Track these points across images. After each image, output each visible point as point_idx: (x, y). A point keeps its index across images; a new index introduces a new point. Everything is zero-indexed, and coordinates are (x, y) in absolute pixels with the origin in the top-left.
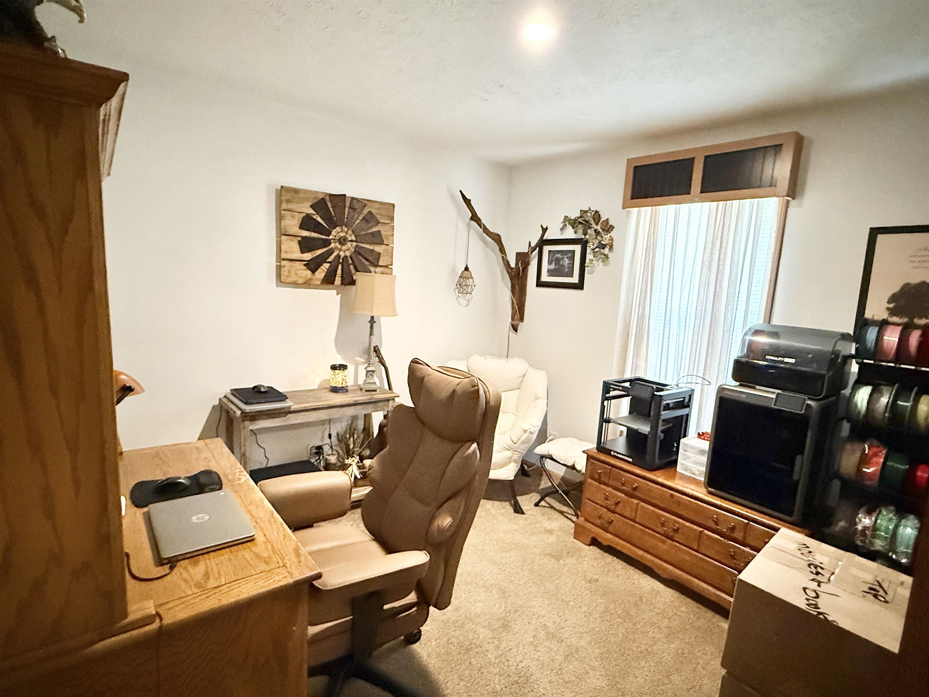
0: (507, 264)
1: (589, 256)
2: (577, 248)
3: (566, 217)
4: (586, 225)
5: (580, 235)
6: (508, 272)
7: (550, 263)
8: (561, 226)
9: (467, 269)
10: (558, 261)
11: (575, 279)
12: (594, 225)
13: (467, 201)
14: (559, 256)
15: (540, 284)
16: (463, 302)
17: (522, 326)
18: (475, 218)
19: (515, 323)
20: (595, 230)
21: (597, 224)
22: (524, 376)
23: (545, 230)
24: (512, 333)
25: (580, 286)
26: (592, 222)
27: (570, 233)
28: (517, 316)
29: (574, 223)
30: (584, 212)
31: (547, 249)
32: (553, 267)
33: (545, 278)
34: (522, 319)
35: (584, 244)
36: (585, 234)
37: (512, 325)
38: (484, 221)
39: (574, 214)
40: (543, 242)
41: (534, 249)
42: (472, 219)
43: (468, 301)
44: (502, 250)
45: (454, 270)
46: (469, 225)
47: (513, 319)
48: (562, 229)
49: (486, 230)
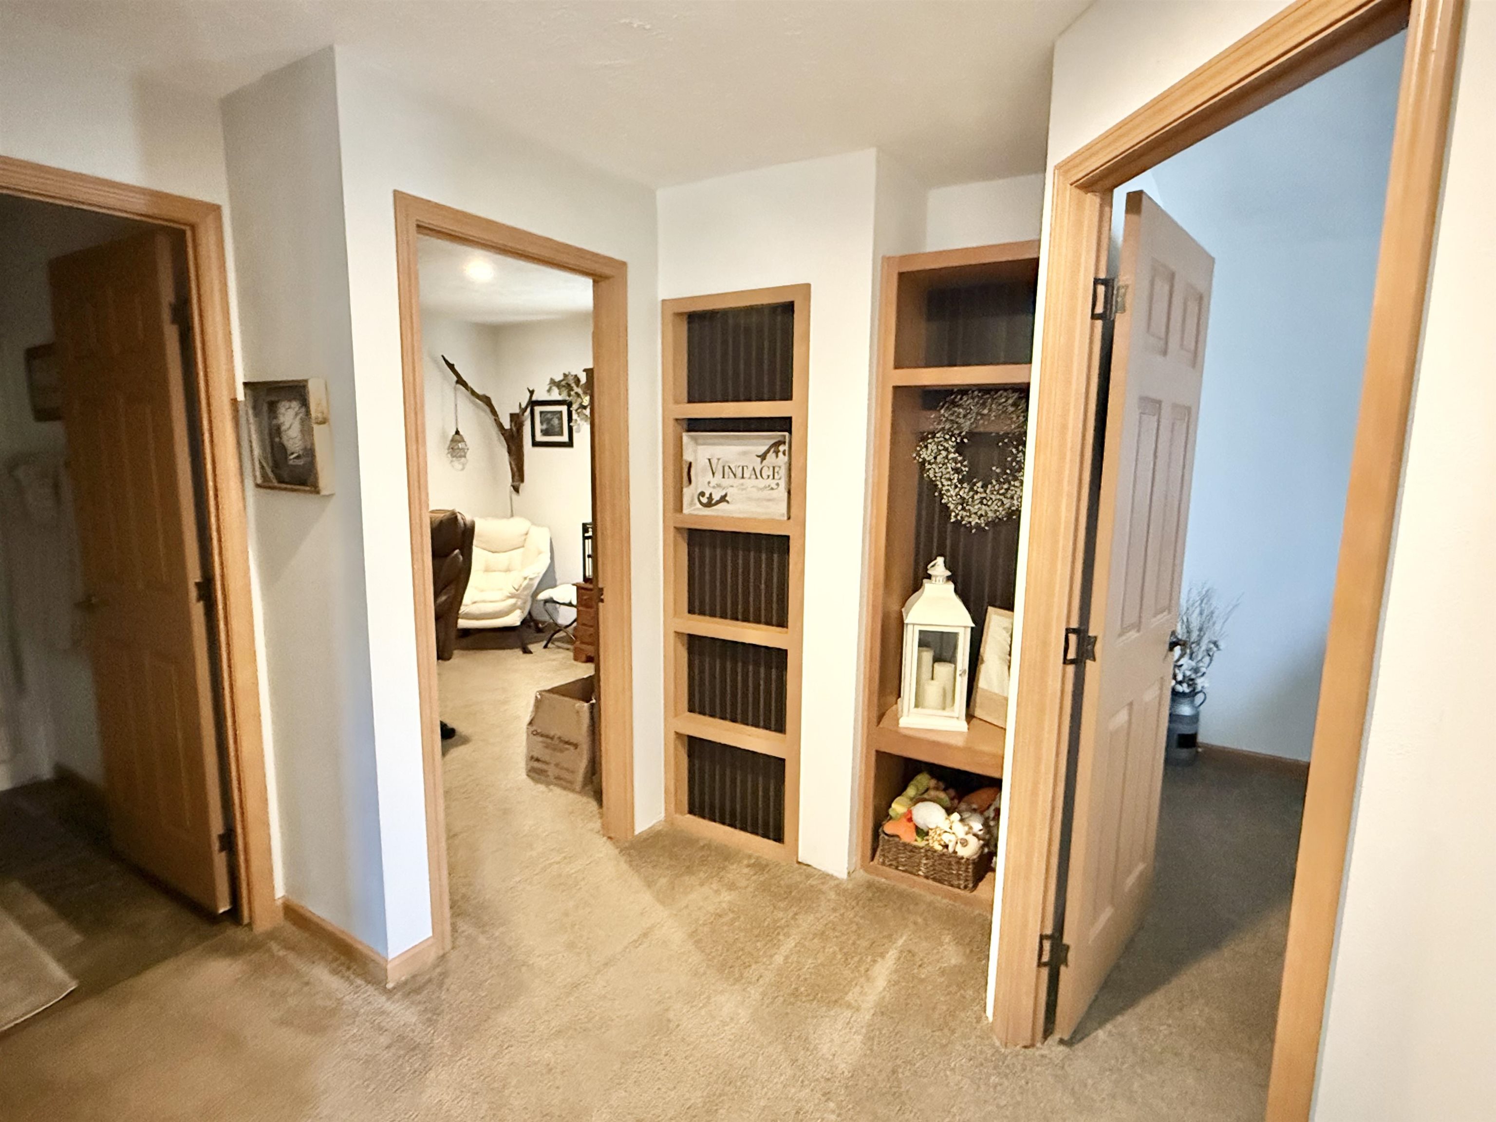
0: (500, 426)
1: (575, 416)
2: (564, 409)
3: (552, 379)
4: (569, 387)
5: (563, 397)
6: (503, 434)
7: (542, 423)
8: (547, 388)
9: (457, 432)
10: (549, 421)
11: (565, 438)
12: (575, 388)
13: (451, 367)
14: (549, 416)
15: (535, 444)
16: (457, 465)
17: (522, 487)
18: (460, 381)
19: (516, 484)
20: (576, 393)
21: (578, 386)
22: (527, 534)
23: (532, 392)
24: (514, 495)
25: (570, 444)
26: (573, 385)
27: (555, 395)
28: (516, 478)
29: (558, 385)
30: (565, 375)
31: (538, 409)
32: (544, 427)
33: (539, 438)
34: (522, 480)
35: (570, 405)
36: (569, 395)
37: (513, 487)
38: (470, 384)
39: (559, 378)
40: (533, 404)
41: (525, 410)
42: (457, 382)
43: (464, 465)
44: (494, 412)
45: (444, 435)
46: (455, 389)
47: (513, 481)
48: (549, 391)
49: (473, 393)
